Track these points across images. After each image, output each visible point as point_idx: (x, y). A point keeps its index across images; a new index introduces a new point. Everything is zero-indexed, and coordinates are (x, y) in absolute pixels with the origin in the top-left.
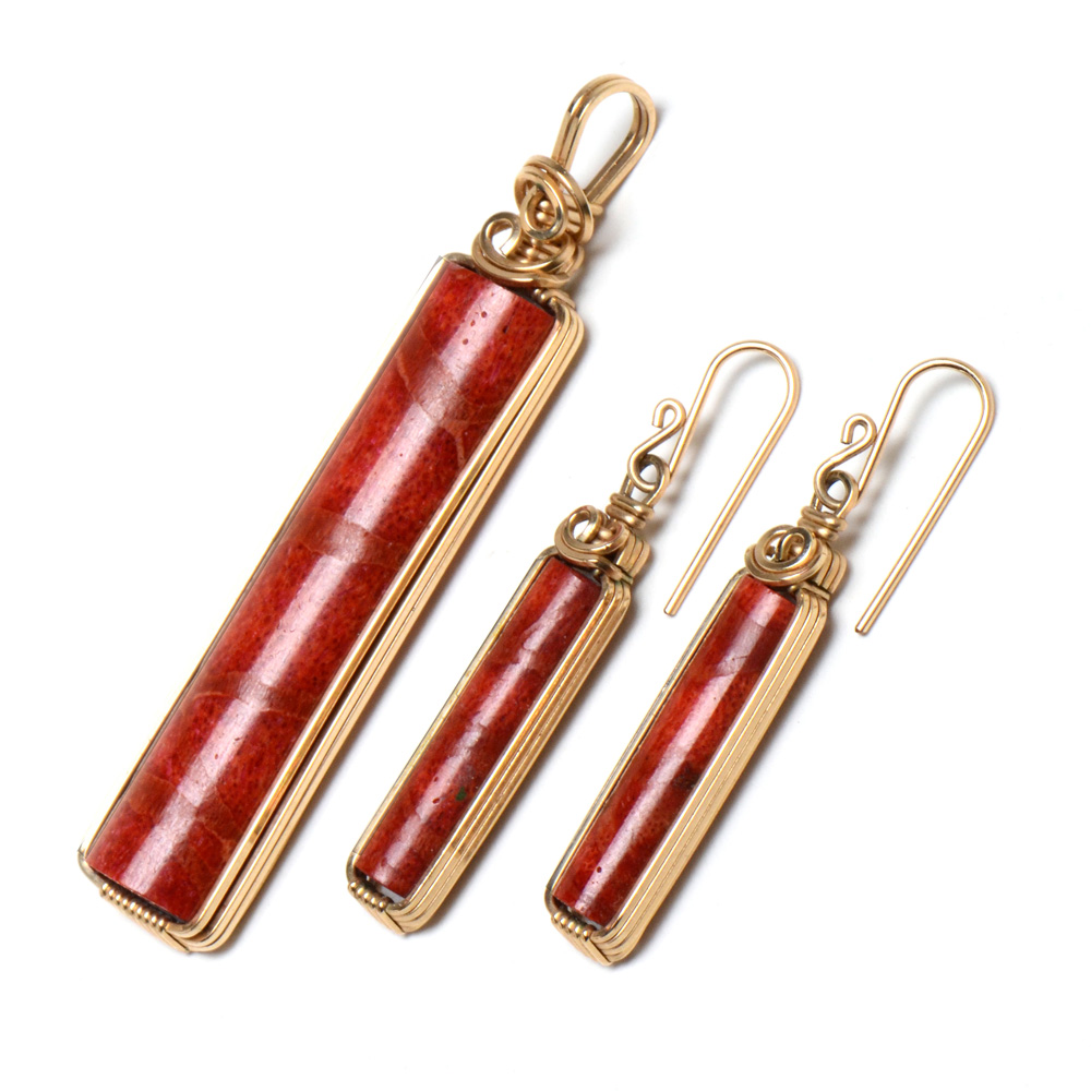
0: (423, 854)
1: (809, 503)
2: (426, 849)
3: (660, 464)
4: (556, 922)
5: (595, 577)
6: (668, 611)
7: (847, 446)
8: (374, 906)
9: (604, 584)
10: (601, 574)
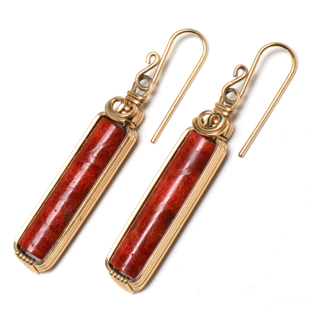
0: (50, 241)
1: (218, 101)
2: (51, 239)
3: (149, 79)
4: (111, 274)
5: (123, 127)
6: (152, 141)
7: (235, 78)
8: (27, 262)
9: (127, 130)
10: (126, 125)
